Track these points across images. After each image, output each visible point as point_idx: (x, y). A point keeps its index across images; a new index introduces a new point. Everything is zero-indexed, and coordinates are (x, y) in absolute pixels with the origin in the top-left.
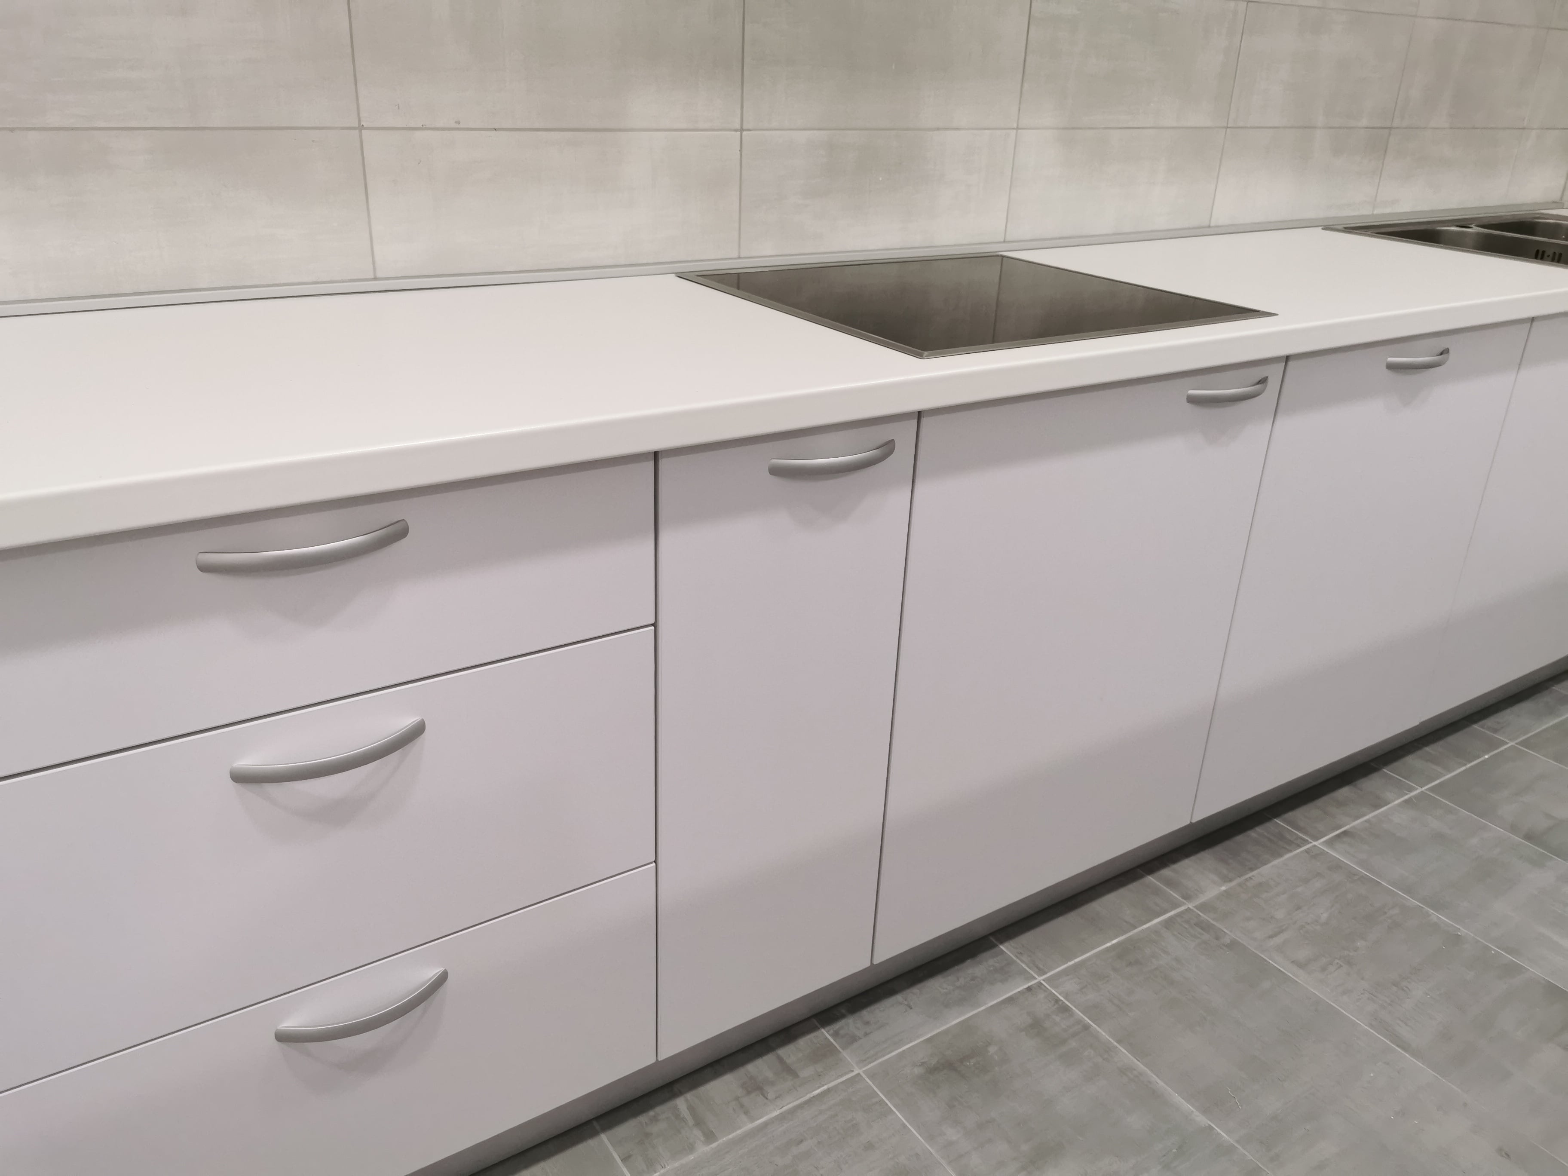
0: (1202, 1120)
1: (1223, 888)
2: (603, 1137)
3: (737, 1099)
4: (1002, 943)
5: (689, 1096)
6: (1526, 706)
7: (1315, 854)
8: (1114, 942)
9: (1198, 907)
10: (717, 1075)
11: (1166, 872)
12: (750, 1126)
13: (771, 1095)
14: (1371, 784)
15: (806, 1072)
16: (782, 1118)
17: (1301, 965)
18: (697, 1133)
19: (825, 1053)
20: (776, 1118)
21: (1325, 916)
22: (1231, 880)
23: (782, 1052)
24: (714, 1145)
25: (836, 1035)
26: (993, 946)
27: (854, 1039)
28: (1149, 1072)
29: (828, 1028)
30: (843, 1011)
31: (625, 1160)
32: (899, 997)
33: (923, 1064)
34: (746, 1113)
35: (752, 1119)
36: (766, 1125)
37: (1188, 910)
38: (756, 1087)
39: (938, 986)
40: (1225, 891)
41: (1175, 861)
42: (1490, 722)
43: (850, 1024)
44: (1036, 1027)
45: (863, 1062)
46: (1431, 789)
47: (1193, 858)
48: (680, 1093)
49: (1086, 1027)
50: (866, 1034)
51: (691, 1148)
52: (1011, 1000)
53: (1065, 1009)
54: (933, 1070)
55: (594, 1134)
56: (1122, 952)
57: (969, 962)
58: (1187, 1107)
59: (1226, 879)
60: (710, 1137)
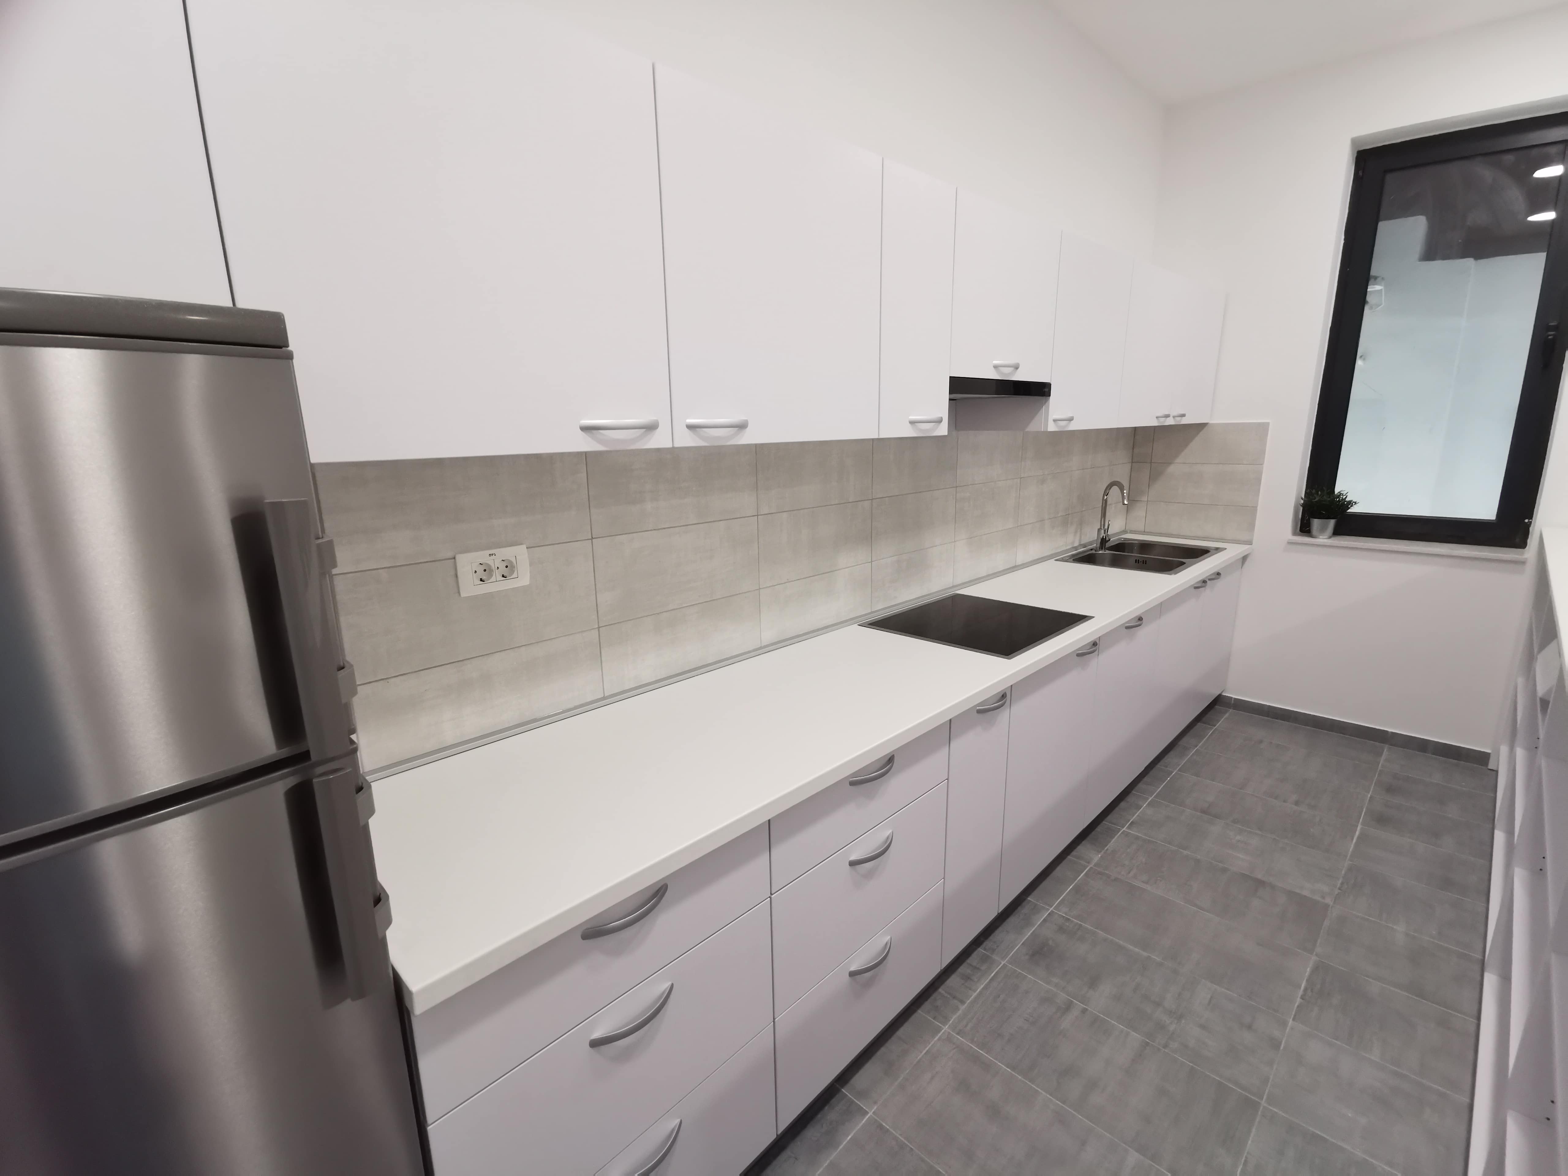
0: (1145, 954)
1: (1100, 856)
2: (919, 1011)
3: (963, 984)
4: (1027, 897)
5: (943, 987)
6: (1172, 754)
7: (1126, 834)
8: (1071, 887)
9: (1095, 865)
10: (948, 977)
11: (1074, 853)
12: (975, 994)
13: (976, 980)
14: (1131, 799)
15: (983, 968)
16: (986, 988)
17: (1147, 883)
18: (956, 1001)
19: (985, 959)
20: (983, 988)
21: (1144, 860)
22: (1101, 852)
23: (969, 961)
24: (966, 1005)
25: (985, 949)
26: (1025, 900)
27: (993, 951)
28: (1114, 939)
29: (981, 947)
30: (982, 939)
31: (934, 1018)
32: (1000, 929)
33: (1027, 954)
34: (970, 989)
35: (975, 992)
36: (981, 992)
37: (1091, 868)
38: (967, 978)
39: (1013, 920)
40: (1101, 857)
41: (1075, 848)
42: (1162, 762)
43: (988, 944)
44: (1061, 929)
45: (1003, 958)
46: (1154, 797)
47: (1081, 845)
48: (938, 987)
49: (1081, 925)
50: (998, 947)
51: (957, 1009)
52: (1045, 920)
53: (1069, 919)
54: (1033, 955)
55: (914, 1011)
56: (1077, 890)
57: (1019, 908)
58: (1137, 950)
59: (1099, 852)
60: (963, 1002)
